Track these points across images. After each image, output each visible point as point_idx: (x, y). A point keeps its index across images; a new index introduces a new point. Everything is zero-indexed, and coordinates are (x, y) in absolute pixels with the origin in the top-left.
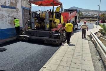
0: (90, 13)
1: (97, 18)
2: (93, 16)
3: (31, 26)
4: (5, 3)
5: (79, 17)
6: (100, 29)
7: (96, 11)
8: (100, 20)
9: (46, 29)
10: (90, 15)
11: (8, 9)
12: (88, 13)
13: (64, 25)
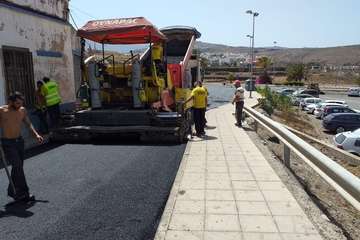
0: (227, 54)
1: (246, 70)
2: (235, 64)
3: (90, 101)
4: (43, 44)
5: (202, 71)
6: (259, 100)
7: (241, 49)
8: (258, 77)
9: (136, 106)
10: (227, 61)
11: (50, 58)
12: (221, 56)
13: (173, 92)
